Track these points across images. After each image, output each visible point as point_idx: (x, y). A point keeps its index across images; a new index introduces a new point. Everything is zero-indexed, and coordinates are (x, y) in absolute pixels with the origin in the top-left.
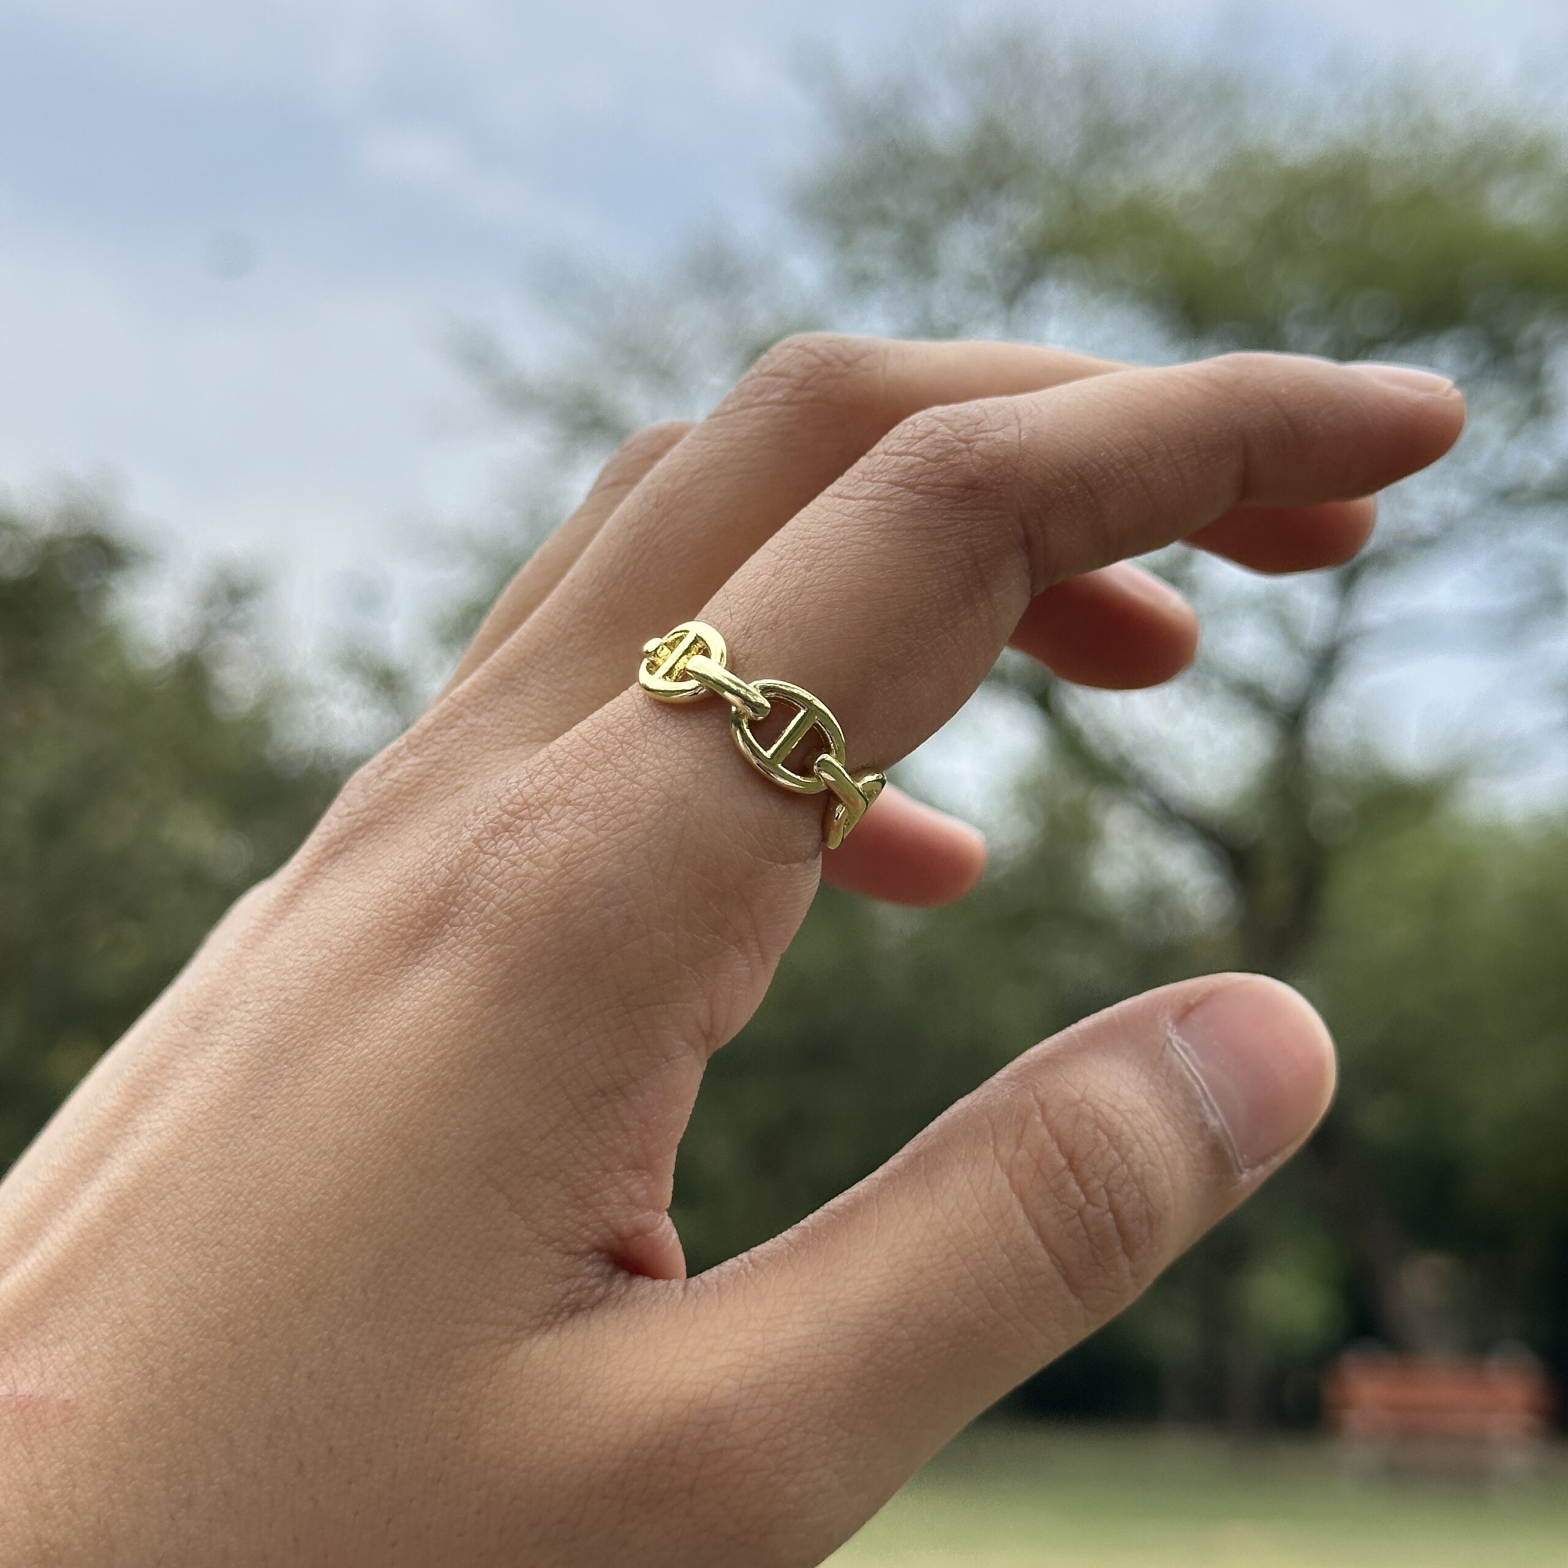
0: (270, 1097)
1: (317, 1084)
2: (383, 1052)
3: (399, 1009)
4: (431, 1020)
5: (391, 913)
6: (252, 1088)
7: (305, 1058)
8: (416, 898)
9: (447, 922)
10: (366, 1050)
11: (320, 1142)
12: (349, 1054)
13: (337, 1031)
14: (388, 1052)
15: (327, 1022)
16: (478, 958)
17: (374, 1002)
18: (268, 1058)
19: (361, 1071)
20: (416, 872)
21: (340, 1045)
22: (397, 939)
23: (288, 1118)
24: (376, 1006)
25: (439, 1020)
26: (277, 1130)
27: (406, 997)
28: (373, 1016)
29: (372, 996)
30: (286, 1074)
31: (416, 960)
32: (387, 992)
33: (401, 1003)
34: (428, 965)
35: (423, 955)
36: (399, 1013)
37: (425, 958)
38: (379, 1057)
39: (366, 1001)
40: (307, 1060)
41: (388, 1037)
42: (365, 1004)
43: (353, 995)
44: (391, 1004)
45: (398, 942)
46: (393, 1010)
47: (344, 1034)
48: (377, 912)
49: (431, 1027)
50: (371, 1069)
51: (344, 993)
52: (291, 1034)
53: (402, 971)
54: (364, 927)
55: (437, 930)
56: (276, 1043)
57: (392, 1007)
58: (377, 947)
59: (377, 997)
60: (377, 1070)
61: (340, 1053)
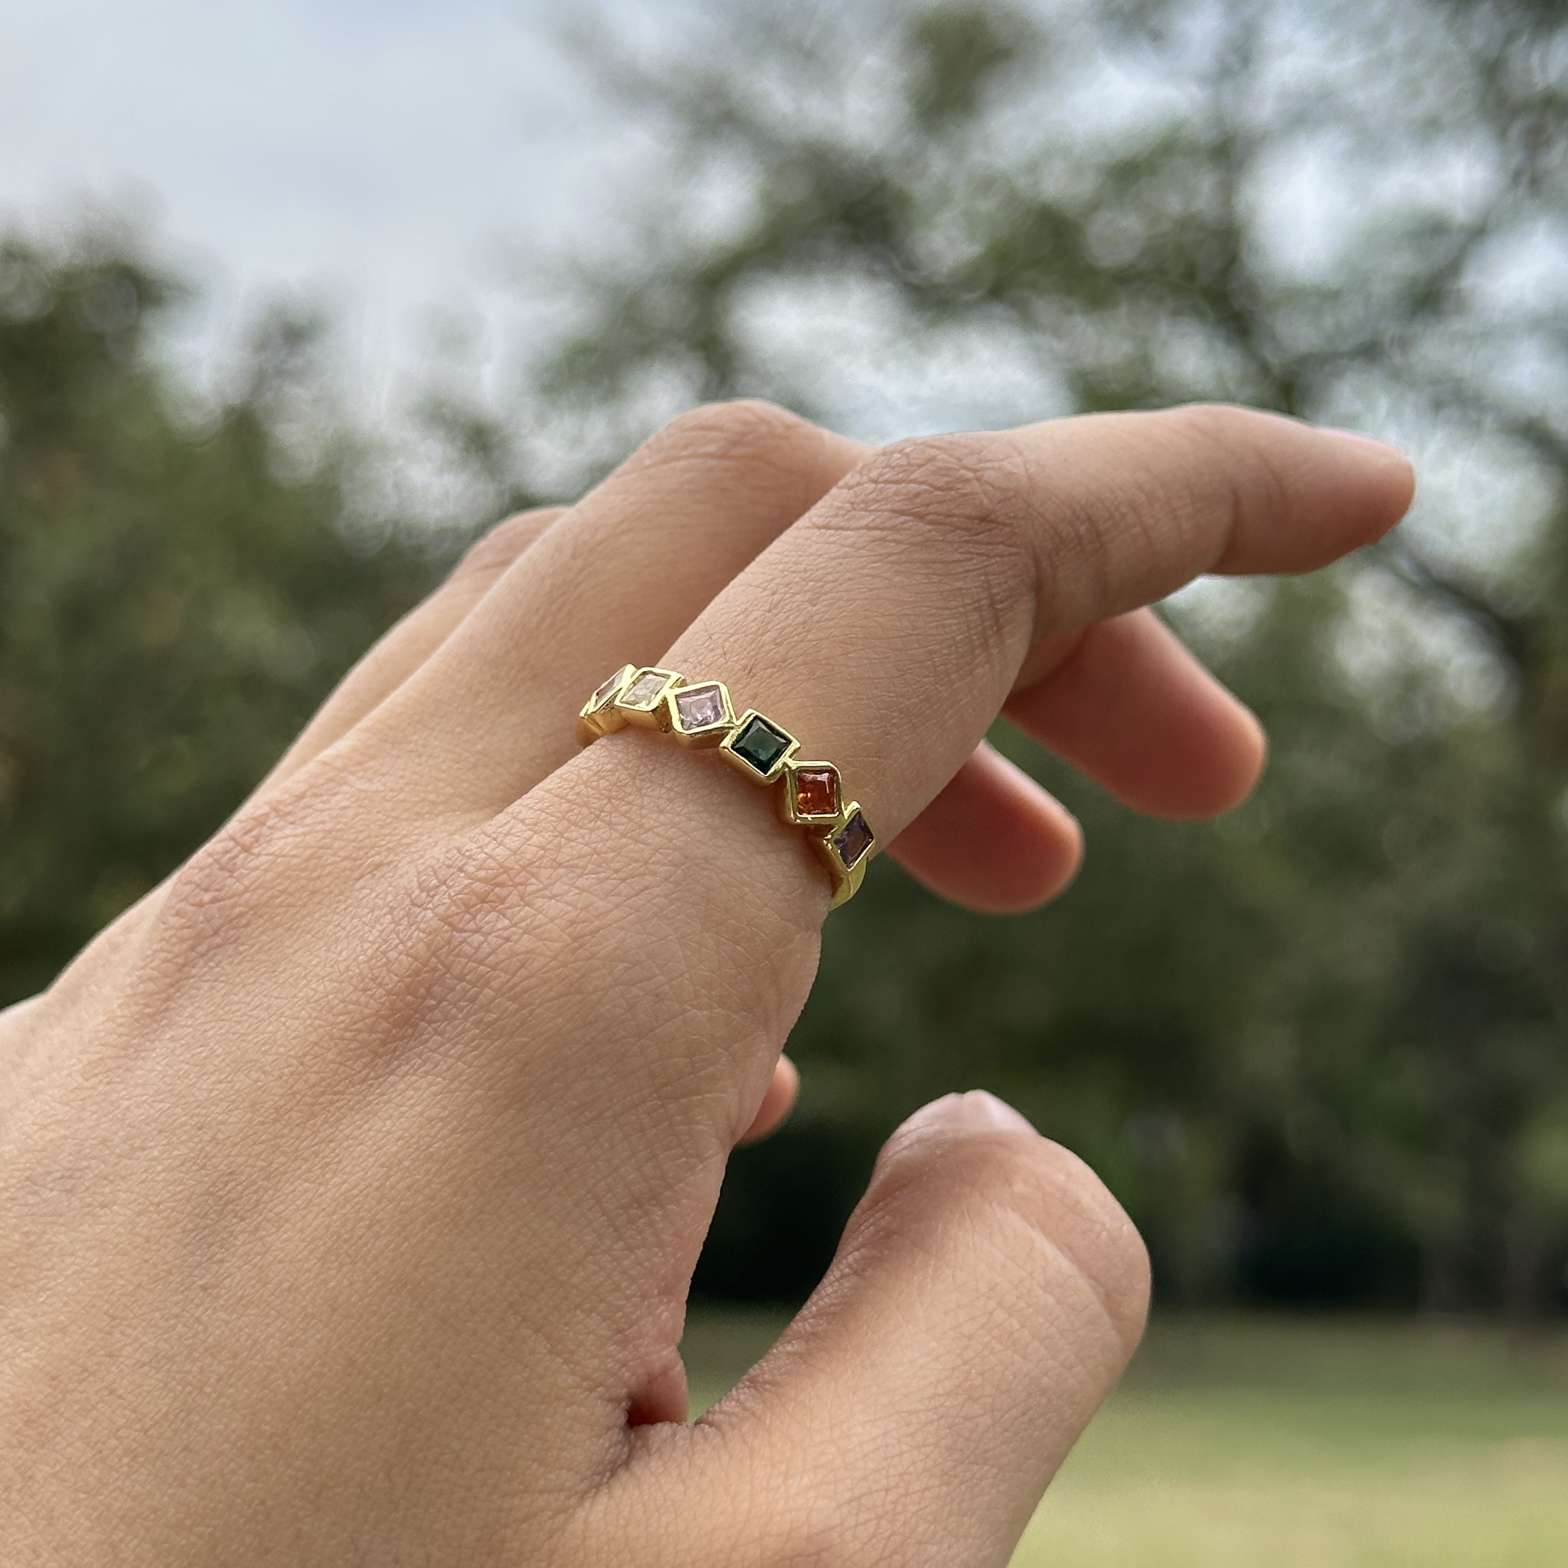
0: (222, 1261)
1: (286, 1236)
2: (370, 1185)
3: (379, 1131)
4: (427, 1139)
5: (340, 1018)
6: (192, 1254)
7: (261, 1207)
8: (371, 996)
9: (422, 1020)
10: (346, 1185)
11: (304, 1303)
12: (322, 1194)
13: (300, 1168)
14: (376, 1184)
15: (283, 1159)
16: (478, 1057)
17: (341, 1127)
18: (206, 1213)
19: (344, 1211)
20: (362, 966)
21: (306, 1185)
22: (355, 1049)
23: (253, 1282)
24: (347, 1132)
25: (439, 1136)
26: (242, 1297)
27: (386, 1116)
28: (346, 1144)
29: (338, 1120)
30: (239, 1229)
31: (388, 1070)
32: (357, 1113)
33: (382, 1124)
34: (406, 1074)
35: (396, 1062)
36: (380, 1135)
37: (399, 1066)
38: (365, 1192)
39: (331, 1127)
40: (265, 1208)
41: (373, 1165)
42: (331, 1130)
43: (312, 1122)
44: (366, 1126)
45: (359, 1052)
46: (371, 1133)
47: (309, 1170)
48: (319, 1019)
49: (429, 1146)
50: (358, 1207)
51: (298, 1121)
52: (235, 1180)
53: (371, 1085)
54: (306, 1040)
55: (410, 1031)
56: (212, 1194)
57: (369, 1130)
58: (332, 1061)
59: (344, 1121)
60: (366, 1206)
61: (310, 1195)
